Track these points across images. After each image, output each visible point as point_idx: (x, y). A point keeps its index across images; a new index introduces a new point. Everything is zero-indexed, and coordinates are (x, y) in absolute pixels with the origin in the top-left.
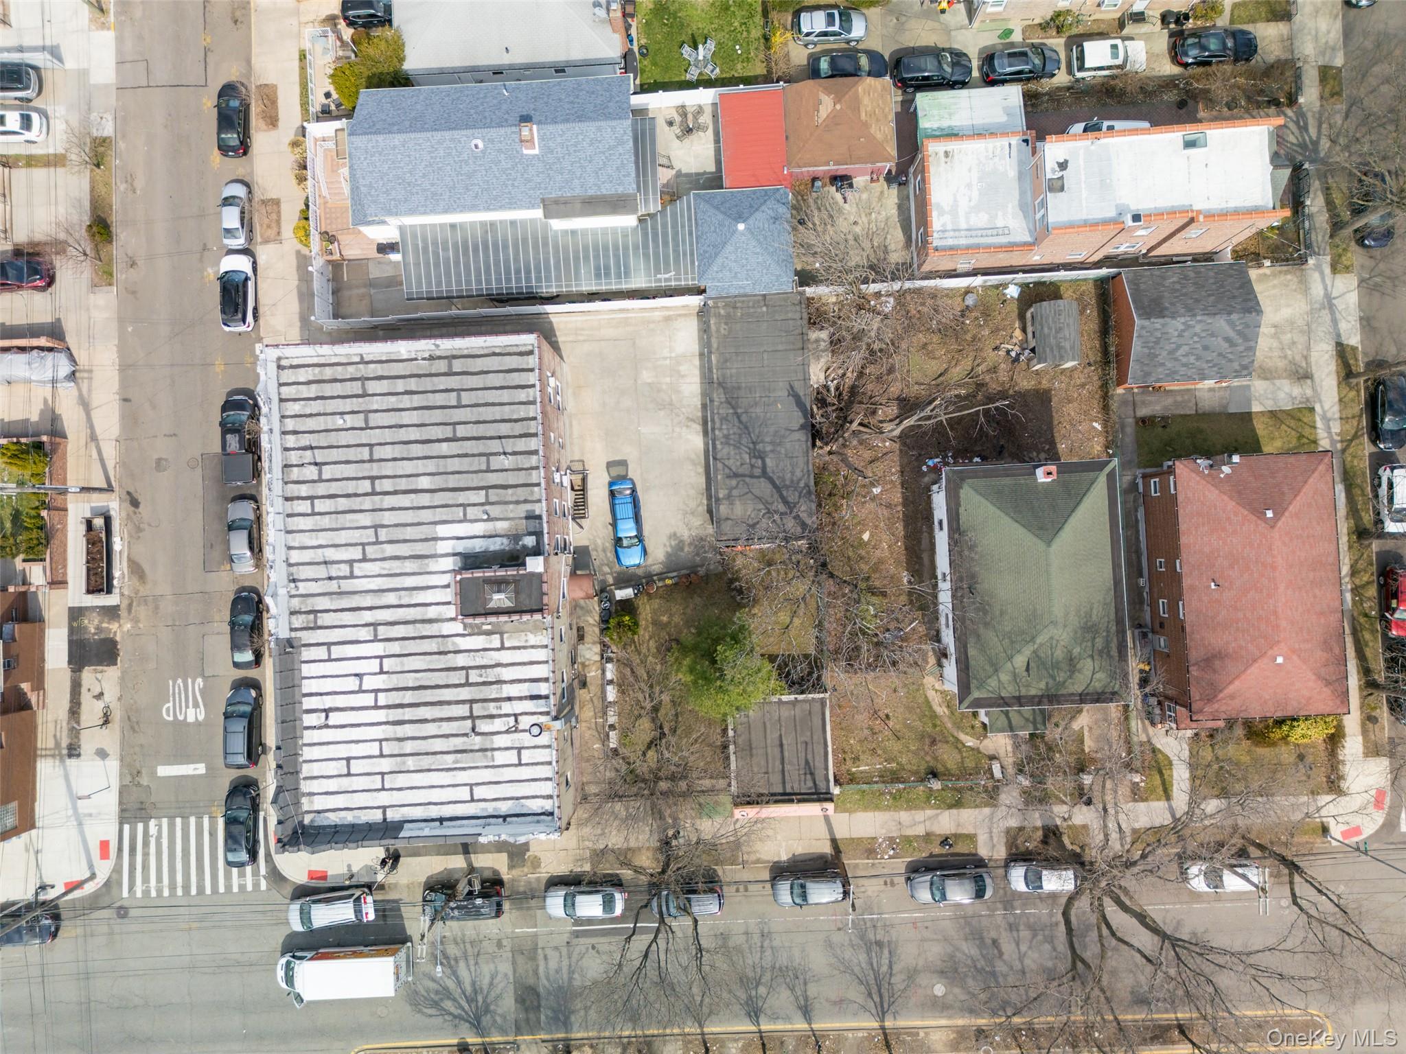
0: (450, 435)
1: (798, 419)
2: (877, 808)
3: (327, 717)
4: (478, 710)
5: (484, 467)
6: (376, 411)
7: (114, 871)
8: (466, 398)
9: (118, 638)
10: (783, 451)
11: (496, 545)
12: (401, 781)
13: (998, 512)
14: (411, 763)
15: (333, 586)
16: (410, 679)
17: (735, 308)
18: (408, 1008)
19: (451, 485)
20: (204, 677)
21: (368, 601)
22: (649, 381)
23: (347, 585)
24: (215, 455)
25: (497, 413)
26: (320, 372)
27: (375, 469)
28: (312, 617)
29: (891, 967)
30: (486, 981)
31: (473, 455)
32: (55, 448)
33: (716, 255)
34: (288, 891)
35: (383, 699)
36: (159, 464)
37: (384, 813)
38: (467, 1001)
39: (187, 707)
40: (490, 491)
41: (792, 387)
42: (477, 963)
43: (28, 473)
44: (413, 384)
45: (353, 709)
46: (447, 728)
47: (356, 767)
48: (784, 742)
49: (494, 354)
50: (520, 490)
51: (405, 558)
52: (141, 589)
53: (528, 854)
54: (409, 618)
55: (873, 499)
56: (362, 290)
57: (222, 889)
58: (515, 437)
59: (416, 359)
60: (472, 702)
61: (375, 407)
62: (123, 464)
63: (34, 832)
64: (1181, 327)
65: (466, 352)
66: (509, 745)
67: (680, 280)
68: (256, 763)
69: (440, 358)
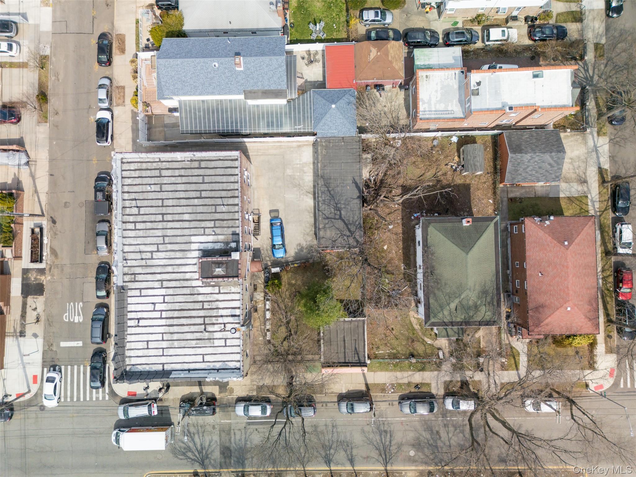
0: (199, 196)
1: (356, 194)
2: (387, 370)
3: (139, 322)
4: (207, 321)
5: (214, 211)
6: (166, 184)
7: (39, 389)
8: (207, 179)
9: (44, 283)
10: (349, 208)
11: (218, 246)
12: (172, 352)
13: (445, 239)
14: (176, 344)
15: (143, 263)
16: (177, 306)
17: (330, 142)
18: (171, 455)
19: (198, 219)
20: (83, 302)
21: (159, 270)
22: (290, 174)
23: (150, 262)
24: (92, 201)
25: (220, 186)
26: (141, 166)
27: (164, 210)
28: (133, 276)
29: (390, 442)
30: (207, 444)
31: (209, 205)
32: (18, 196)
33: (322, 118)
34: (118, 400)
35: (164, 315)
36: (66, 205)
37: (163, 366)
38: (199, 454)
39: (75, 315)
40: (216, 222)
41: (354, 179)
42: (203, 436)
43: (5, 207)
44: (183, 172)
45: (150, 319)
46: (193, 328)
47: (151, 345)
48: (346, 339)
49: (220, 160)
50: (230, 222)
51: (177, 251)
52: (56, 261)
53: (228, 387)
54: (177, 278)
55: (389, 231)
56: (161, 129)
57: (88, 399)
58: (228, 197)
59: (184, 161)
60: (205, 317)
61: (165, 182)
62: (49, 204)
63: (3, 370)
64: (530, 158)
65: (207, 158)
66: (221, 337)
67: (305, 129)
68: (105, 342)
69: (195, 161)
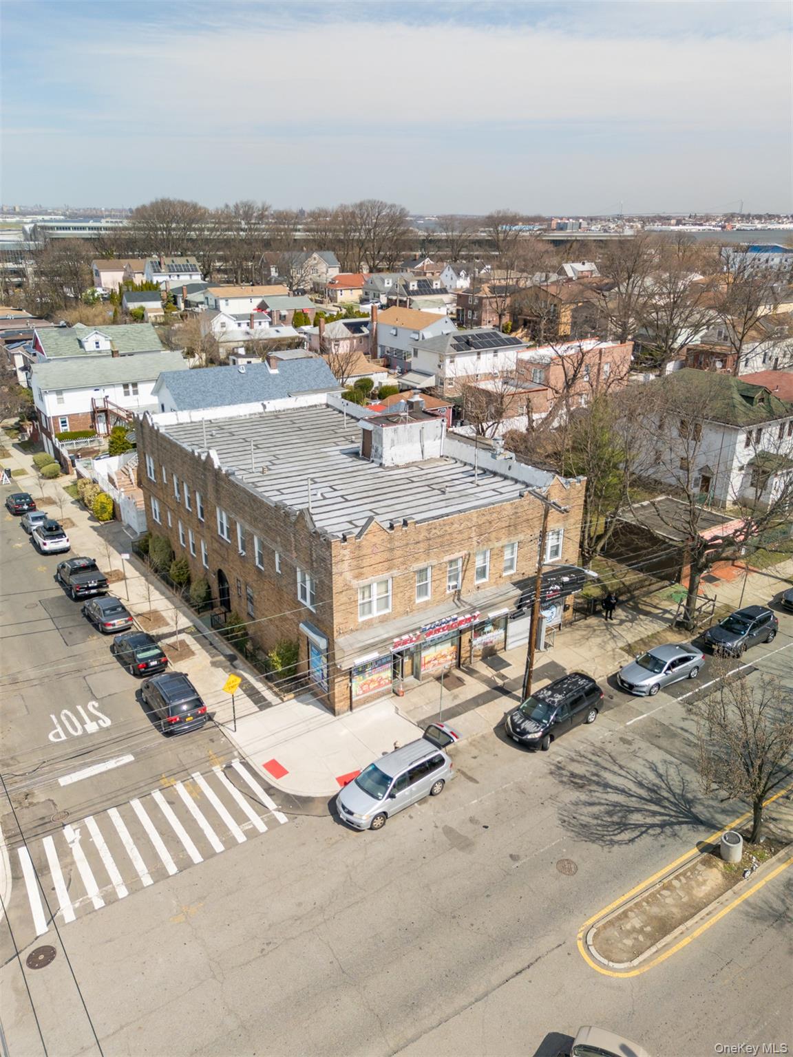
0: (298, 430)
4: (436, 487)
5: (333, 433)
6: (237, 431)
8: (298, 421)
15: (257, 474)
20: (95, 699)
21: (294, 474)
23: (270, 472)
24: (54, 598)
35: (350, 498)
39: (83, 723)
42: (621, 767)
46: (421, 496)
57: (218, 847)
59: (251, 418)
60: (427, 486)
69: (267, 416)
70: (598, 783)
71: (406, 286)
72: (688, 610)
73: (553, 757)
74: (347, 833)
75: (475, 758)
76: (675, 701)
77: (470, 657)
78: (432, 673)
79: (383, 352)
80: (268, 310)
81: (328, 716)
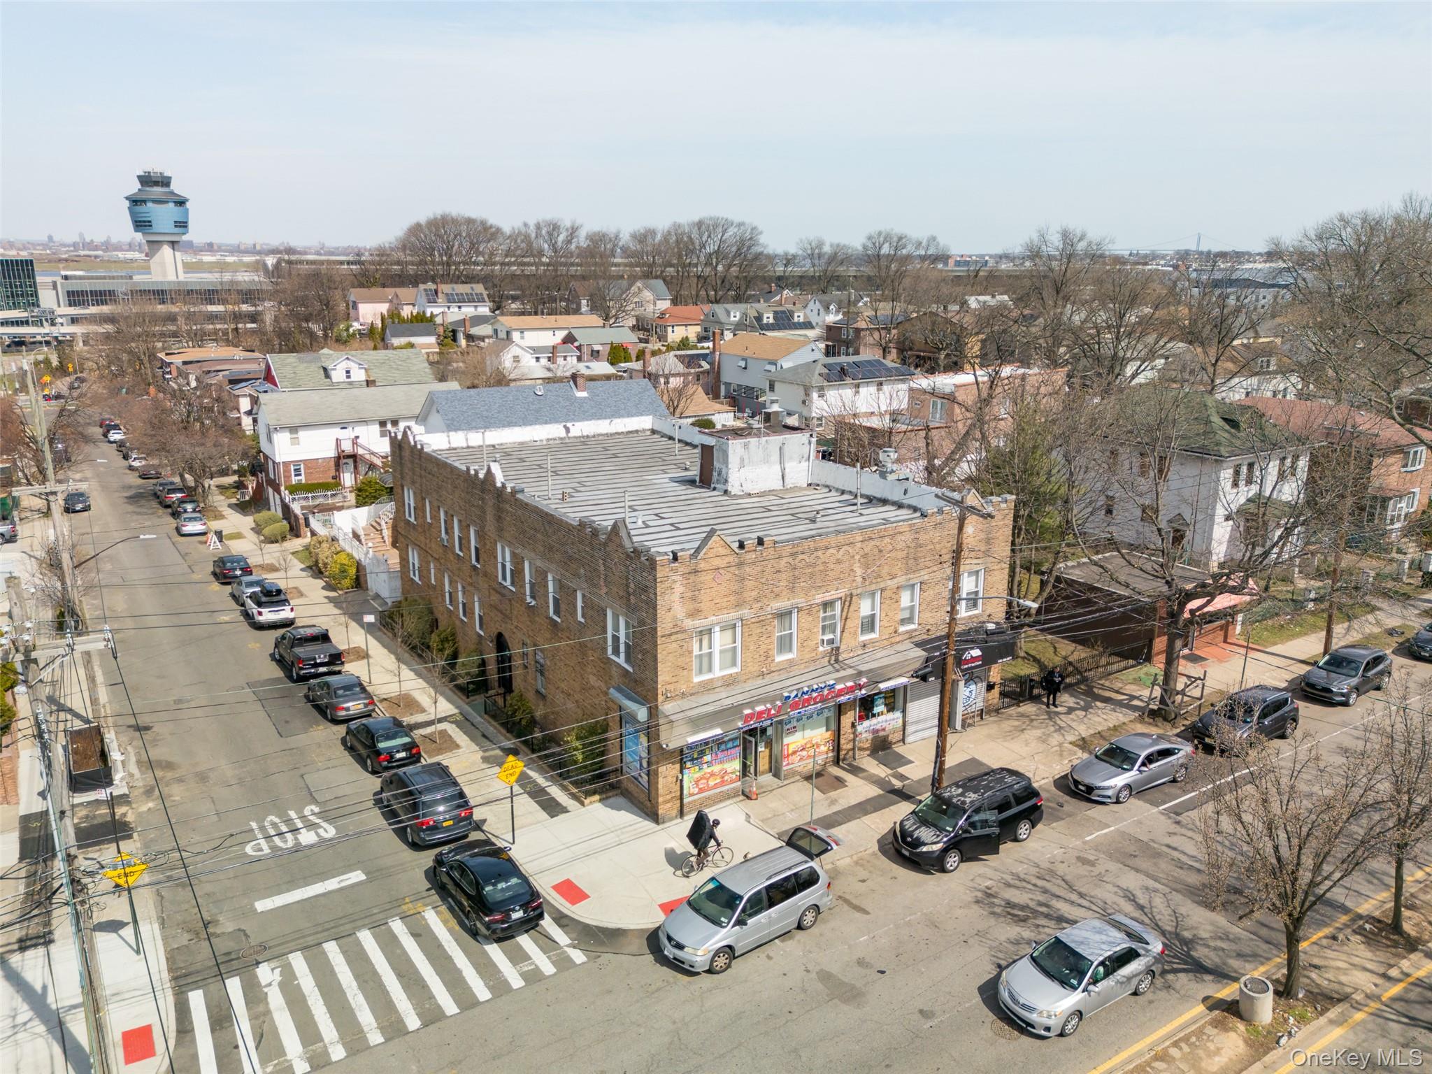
0: (612, 457)
5: (660, 460)
9: (129, 819)
20: (317, 803)
24: (268, 679)
42: (1081, 895)
49: (620, 437)
69: (570, 441)
70: (1047, 916)
71: (759, 318)
72: (1165, 690)
73: (979, 880)
74: (675, 977)
75: (863, 881)
76: (1155, 810)
77: (853, 749)
78: (799, 769)
79: (727, 391)
80: (576, 344)
81: (648, 825)
